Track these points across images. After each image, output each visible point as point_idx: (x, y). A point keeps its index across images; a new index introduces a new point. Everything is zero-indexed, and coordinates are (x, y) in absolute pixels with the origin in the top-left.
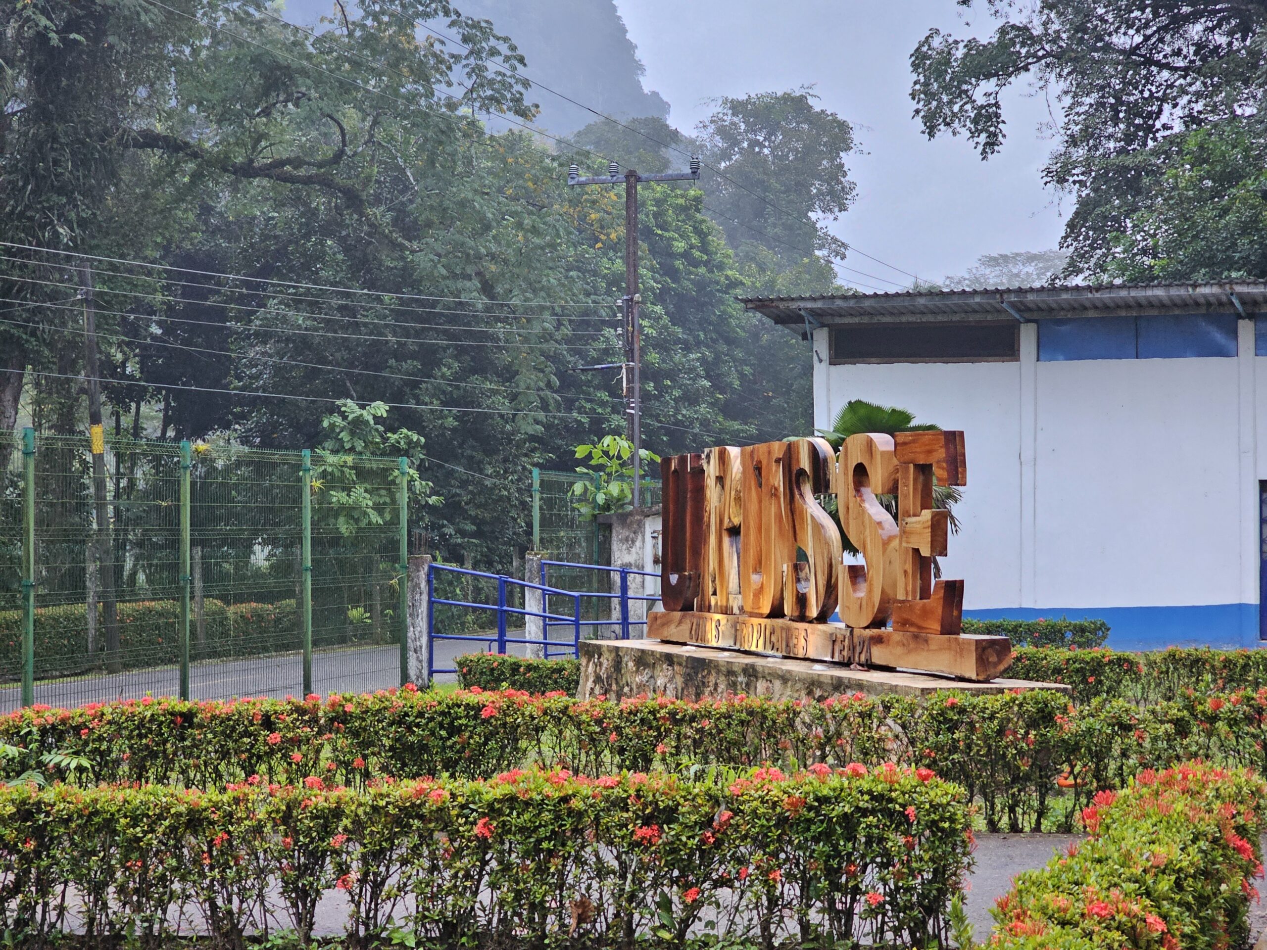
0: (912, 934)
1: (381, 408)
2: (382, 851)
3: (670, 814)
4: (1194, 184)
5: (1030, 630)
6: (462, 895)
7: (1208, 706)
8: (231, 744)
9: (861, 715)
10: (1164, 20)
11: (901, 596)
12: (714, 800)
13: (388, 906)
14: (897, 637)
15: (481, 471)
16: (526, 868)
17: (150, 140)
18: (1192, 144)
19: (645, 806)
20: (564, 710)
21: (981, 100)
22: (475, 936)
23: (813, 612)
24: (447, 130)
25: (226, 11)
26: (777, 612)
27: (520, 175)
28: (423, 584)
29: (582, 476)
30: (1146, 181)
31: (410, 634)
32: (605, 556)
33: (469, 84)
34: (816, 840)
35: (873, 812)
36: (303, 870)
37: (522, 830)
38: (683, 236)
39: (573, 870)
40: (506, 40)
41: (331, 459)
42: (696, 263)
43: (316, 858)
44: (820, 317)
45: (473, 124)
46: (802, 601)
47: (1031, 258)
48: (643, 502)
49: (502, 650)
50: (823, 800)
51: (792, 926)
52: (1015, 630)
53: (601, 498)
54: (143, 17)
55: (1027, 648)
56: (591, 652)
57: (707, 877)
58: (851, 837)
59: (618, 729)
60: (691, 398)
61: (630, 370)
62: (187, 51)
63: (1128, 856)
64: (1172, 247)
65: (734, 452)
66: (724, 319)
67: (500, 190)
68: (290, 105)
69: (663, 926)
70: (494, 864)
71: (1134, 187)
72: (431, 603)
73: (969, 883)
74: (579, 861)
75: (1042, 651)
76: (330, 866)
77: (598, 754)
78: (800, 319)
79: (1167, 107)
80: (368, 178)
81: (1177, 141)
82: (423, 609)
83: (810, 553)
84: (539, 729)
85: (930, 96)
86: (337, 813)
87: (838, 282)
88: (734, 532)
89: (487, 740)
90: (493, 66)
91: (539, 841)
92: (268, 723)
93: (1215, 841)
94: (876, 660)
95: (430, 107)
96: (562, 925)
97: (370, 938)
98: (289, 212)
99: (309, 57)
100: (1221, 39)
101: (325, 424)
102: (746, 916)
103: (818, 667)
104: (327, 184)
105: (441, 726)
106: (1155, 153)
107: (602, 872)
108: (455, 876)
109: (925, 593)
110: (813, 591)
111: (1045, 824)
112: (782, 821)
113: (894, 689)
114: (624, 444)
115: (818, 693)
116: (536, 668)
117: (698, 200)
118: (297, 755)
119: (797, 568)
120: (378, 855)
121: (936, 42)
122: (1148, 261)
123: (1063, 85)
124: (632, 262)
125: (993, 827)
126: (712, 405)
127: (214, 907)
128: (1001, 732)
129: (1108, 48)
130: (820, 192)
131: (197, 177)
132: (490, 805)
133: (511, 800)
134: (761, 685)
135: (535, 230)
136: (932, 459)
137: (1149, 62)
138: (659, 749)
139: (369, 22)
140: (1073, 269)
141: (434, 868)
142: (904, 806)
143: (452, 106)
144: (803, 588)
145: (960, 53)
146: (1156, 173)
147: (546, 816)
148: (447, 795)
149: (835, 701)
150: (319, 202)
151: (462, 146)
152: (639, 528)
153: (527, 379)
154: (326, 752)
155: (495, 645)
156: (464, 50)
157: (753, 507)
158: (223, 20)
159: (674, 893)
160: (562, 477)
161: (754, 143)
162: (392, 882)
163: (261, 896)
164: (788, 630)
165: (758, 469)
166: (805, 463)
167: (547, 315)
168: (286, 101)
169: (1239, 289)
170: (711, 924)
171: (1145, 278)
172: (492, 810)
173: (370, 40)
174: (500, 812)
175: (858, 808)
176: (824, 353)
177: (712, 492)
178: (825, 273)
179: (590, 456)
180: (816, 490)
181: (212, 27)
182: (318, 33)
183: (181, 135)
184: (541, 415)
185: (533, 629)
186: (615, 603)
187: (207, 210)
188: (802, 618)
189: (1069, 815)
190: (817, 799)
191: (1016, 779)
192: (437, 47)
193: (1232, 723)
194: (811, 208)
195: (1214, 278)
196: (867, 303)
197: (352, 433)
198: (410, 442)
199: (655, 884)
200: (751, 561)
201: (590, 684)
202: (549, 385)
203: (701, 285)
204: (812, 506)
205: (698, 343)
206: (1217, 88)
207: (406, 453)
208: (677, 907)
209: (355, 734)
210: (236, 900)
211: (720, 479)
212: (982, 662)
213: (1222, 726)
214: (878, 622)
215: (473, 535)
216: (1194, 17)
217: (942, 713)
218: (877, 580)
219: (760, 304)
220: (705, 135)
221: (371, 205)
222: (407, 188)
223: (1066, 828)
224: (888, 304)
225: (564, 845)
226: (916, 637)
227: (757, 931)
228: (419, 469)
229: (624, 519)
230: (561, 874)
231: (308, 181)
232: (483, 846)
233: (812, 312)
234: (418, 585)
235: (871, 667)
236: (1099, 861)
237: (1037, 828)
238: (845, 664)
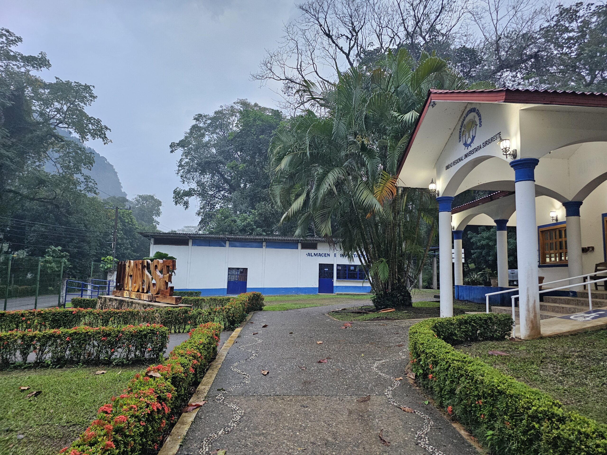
0: (156, 355)
1: (60, 248)
2: (44, 344)
3: (109, 335)
4: (221, 218)
5: (187, 293)
6: (62, 352)
7: (214, 310)
8: (13, 320)
9: (152, 312)
10: (217, 190)
11: (162, 289)
12: (119, 332)
13: (45, 355)
14: (161, 296)
15: (81, 261)
16: (77, 346)
17: (10, 191)
18: (221, 211)
19: (104, 333)
20: (91, 312)
21: (185, 200)
22: (65, 361)
23: (145, 291)
24: (79, 195)
25: (31, 167)
26: (138, 291)
27: (94, 205)
28: (65, 284)
29: (102, 263)
30: (213, 216)
31: (61, 294)
32: (106, 278)
33: (85, 187)
34: (139, 339)
35: (150, 333)
36: (25, 349)
37: (77, 339)
38: (128, 219)
39: (88, 346)
40: (93, 180)
41: (47, 257)
42: (130, 224)
43: (29, 346)
44: (152, 236)
45: (85, 195)
46: (143, 289)
47: (193, 227)
48: (114, 268)
49: (82, 297)
50: (141, 331)
51: (133, 355)
52: (185, 293)
53: (106, 267)
54: (11, 167)
55: (186, 297)
56: (100, 298)
57: (116, 347)
58: (146, 338)
59: (102, 315)
60: (127, 249)
61: (114, 244)
62: (21, 174)
63: (195, 342)
64: (217, 228)
65: (132, 261)
66: (134, 235)
67: (90, 208)
68: (44, 187)
69: (106, 357)
70: (70, 346)
71: (211, 217)
72: (67, 288)
73: (168, 345)
74: (89, 344)
75: (189, 297)
76: (32, 347)
77: (97, 321)
78: (149, 236)
79: (217, 205)
80: (61, 203)
81: (219, 210)
82: (65, 288)
83: (145, 280)
84: (85, 316)
85: (176, 198)
86: (35, 337)
87: (157, 229)
88: (131, 276)
89: (73, 318)
90: (90, 184)
91: (81, 341)
92: (22, 315)
93: (211, 337)
94: (157, 301)
95: (76, 191)
96: (84, 358)
97: (40, 362)
98: (42, 208)
99: (50, 179)
100: (226, 194)
101: (47, 250)
102: (124, 354)
103: (145, 302)
104: (52, 203)
105: (63, 316)
106: (215, 212)
107: (94, 346)
108: (61, 349)
109: (167, 288)
110: (145, 287)
111: (185, 331)
112: (132, 335)
113: (159, 307)
114: (112, 257)
115: (145, 307)
116: (89, 300)
117: (131, 213)
118: (29, 322)
119: (143, 283)
120: (44, 345)
121: (178, 189)
122: (213, 230)
123: (200, 199)
124: (116, 223)
125: (175, 332)
126: (130, 250)
127: (3, 357)
128: (178, 315)
129: (208, 194)
130: (155, 213)
131: (21, 199)
132: (70, 334)
133: (75, 333)
134: (134, 305)
135: (96, 216)
136: (170, 265)
137: (214, 197)
138: (111, 319)
139: (64, 173)
140: (200, 230)
141: (56, 347)
142: (156, 332)
143: (81, 191)
144: (144, 287)
145: (182, 192)
146: (215, 215)
147: (83, 336)
148: (61, 332)
149: (148, 309)
150: (49, 207)
151: (82, 199)
152: (113, 273)
153: (93, 244)
154: (36, 321)
155: (80, 296)
156: (85, 181)
157: (135, 272)
158: (30, 169)
159: (109, 350)
160: (98, 263)
161: (143, 203)
162: (46, 350)
163: (15, 355)
164: (140, 294)
165: (136, 265)
166: (146, 264)
167: (98, 232)
168: (43, 186)
169: (227, 236)
170: (116, 356)
171: (211, 233)
172: (71, 335)
173: (64, 177)
174: (72, 335)
175: (148, 333)
176: (153, 243)
177: (127, 268)
178: (155, 227)
179: (104, 260)
180: (147, 269)
181: (28, 170)
182: (52, 174)
183: (17, 191)
184: (95, 251)
185: (89, 293)
186: (107, 287)
187: (23, 206)
188: (143, 292)
189: (189, 330)
190: (140, 331)
191: (180, 323)
192: (78, 180)
193: (219, 312)
194: (153, 215)
195: (224, 234)
196: (161, 234)
197: (53, 252)
198: (66, 255)
199: (105, 348)
200: (134, 282)
201: (99, 304)
202: (97, 245)
203: (130, 228)
204: (146, 272)
205: (129, 239)
206: (225, 202)
207: (65, 257)
208: (109, 353)
209: (43, 318)
210: (8, 356)
211: (129, 266)
212: (176, 301)
213: (217, 313)
214: (158, 294)
215: (79, 273)
216: (222, 191)
217: (167, 312)
218: (158, 286)
219: (141, 233)
220: (133, 201)
221: (61, 208)
222: (69, 205)
223: (188, 332)
224: (165, 235)
225: (86, 342)
226: (164, 297)
227: (126, 357)
228: (67, 260)
229: (110, 271)
230: (85, 348)
231: (47, 202)
232: (68, 342)
233: (151, 235)
234: (64, 284)
235: (156, 302)
236: (190, 343)
237: (183, 332)
238: (150, 301)
